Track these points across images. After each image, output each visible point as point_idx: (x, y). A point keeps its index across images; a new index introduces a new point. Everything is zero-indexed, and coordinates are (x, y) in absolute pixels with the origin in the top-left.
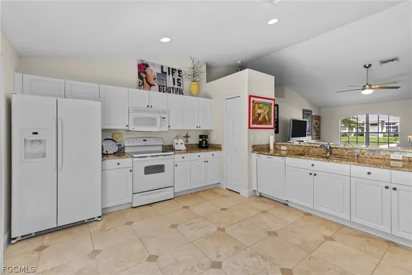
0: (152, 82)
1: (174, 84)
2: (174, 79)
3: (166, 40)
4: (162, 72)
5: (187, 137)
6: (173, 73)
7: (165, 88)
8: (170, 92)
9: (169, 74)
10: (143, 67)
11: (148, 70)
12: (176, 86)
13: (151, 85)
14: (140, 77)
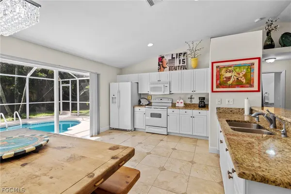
0: (165, 65)
1: (180, 63)
2: (180, 60)
3: (150, 45)
4: (172, 58)
5: (191, 98)
6: (180, 55)
7: (173, 67)
8: (176, 70)
9: (177, 57)
10: (161, 59)
11: (164, 60)
12: (181, 64)
13: (164, 68)
14: (159, 65)
